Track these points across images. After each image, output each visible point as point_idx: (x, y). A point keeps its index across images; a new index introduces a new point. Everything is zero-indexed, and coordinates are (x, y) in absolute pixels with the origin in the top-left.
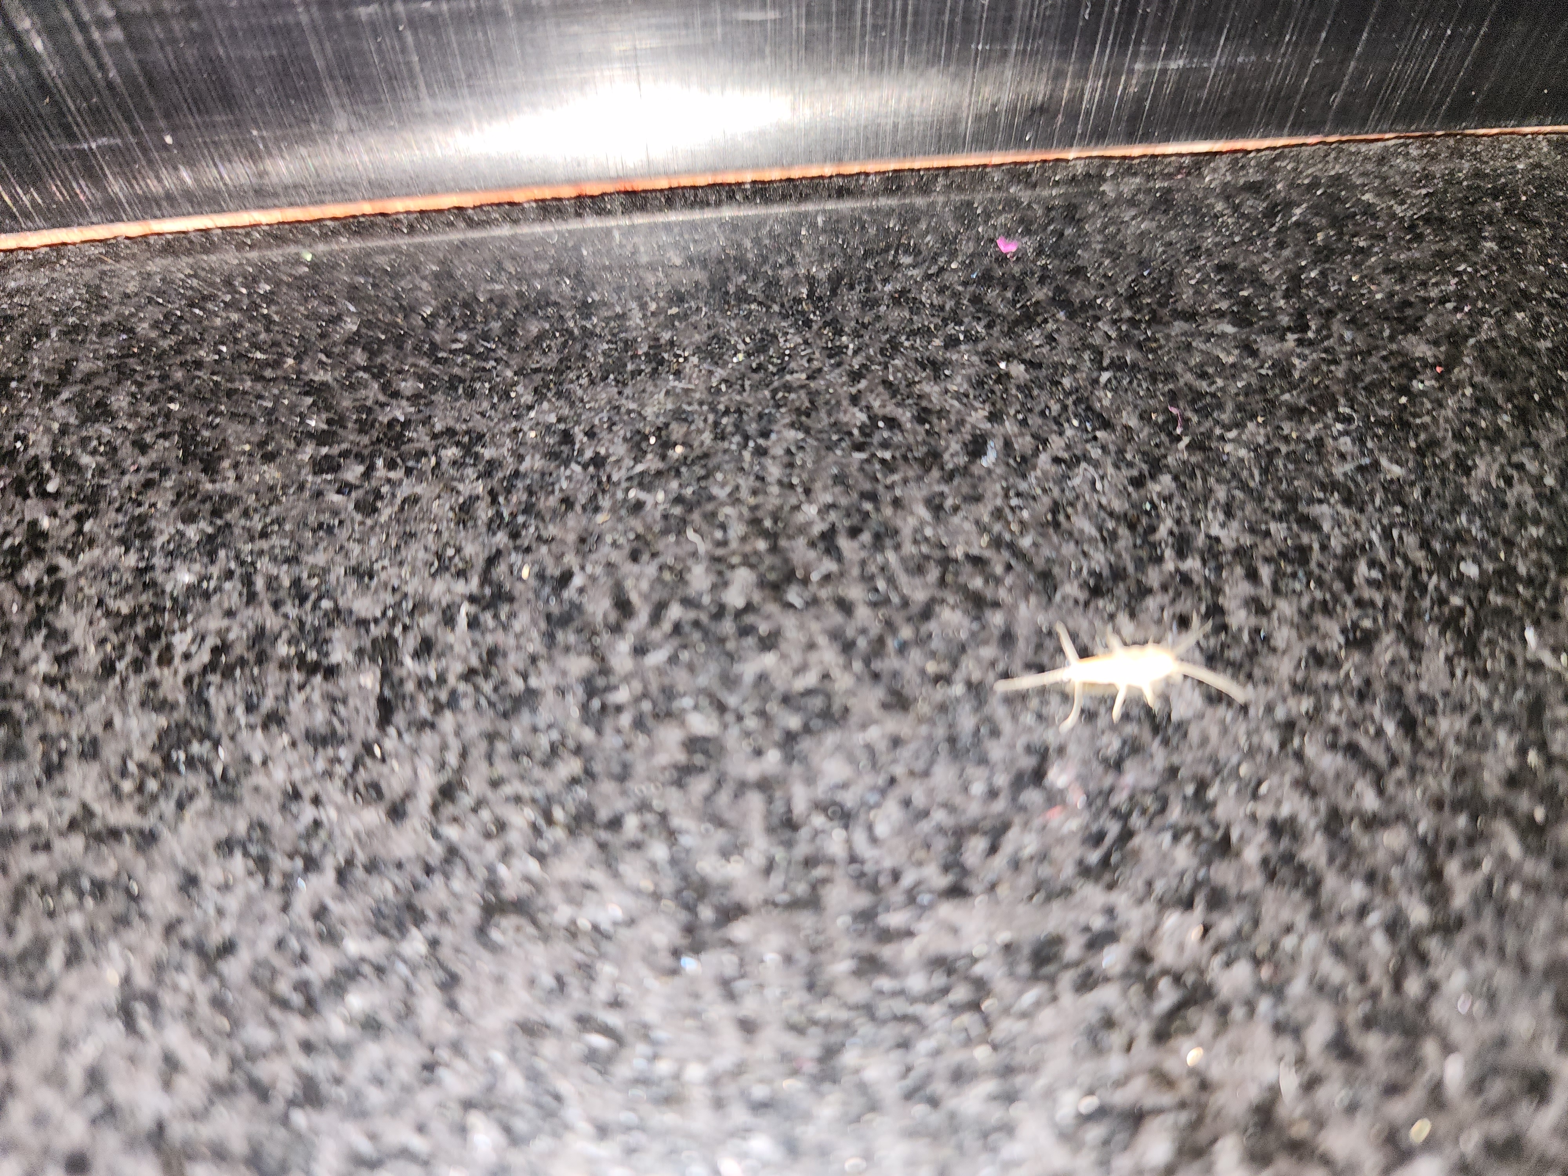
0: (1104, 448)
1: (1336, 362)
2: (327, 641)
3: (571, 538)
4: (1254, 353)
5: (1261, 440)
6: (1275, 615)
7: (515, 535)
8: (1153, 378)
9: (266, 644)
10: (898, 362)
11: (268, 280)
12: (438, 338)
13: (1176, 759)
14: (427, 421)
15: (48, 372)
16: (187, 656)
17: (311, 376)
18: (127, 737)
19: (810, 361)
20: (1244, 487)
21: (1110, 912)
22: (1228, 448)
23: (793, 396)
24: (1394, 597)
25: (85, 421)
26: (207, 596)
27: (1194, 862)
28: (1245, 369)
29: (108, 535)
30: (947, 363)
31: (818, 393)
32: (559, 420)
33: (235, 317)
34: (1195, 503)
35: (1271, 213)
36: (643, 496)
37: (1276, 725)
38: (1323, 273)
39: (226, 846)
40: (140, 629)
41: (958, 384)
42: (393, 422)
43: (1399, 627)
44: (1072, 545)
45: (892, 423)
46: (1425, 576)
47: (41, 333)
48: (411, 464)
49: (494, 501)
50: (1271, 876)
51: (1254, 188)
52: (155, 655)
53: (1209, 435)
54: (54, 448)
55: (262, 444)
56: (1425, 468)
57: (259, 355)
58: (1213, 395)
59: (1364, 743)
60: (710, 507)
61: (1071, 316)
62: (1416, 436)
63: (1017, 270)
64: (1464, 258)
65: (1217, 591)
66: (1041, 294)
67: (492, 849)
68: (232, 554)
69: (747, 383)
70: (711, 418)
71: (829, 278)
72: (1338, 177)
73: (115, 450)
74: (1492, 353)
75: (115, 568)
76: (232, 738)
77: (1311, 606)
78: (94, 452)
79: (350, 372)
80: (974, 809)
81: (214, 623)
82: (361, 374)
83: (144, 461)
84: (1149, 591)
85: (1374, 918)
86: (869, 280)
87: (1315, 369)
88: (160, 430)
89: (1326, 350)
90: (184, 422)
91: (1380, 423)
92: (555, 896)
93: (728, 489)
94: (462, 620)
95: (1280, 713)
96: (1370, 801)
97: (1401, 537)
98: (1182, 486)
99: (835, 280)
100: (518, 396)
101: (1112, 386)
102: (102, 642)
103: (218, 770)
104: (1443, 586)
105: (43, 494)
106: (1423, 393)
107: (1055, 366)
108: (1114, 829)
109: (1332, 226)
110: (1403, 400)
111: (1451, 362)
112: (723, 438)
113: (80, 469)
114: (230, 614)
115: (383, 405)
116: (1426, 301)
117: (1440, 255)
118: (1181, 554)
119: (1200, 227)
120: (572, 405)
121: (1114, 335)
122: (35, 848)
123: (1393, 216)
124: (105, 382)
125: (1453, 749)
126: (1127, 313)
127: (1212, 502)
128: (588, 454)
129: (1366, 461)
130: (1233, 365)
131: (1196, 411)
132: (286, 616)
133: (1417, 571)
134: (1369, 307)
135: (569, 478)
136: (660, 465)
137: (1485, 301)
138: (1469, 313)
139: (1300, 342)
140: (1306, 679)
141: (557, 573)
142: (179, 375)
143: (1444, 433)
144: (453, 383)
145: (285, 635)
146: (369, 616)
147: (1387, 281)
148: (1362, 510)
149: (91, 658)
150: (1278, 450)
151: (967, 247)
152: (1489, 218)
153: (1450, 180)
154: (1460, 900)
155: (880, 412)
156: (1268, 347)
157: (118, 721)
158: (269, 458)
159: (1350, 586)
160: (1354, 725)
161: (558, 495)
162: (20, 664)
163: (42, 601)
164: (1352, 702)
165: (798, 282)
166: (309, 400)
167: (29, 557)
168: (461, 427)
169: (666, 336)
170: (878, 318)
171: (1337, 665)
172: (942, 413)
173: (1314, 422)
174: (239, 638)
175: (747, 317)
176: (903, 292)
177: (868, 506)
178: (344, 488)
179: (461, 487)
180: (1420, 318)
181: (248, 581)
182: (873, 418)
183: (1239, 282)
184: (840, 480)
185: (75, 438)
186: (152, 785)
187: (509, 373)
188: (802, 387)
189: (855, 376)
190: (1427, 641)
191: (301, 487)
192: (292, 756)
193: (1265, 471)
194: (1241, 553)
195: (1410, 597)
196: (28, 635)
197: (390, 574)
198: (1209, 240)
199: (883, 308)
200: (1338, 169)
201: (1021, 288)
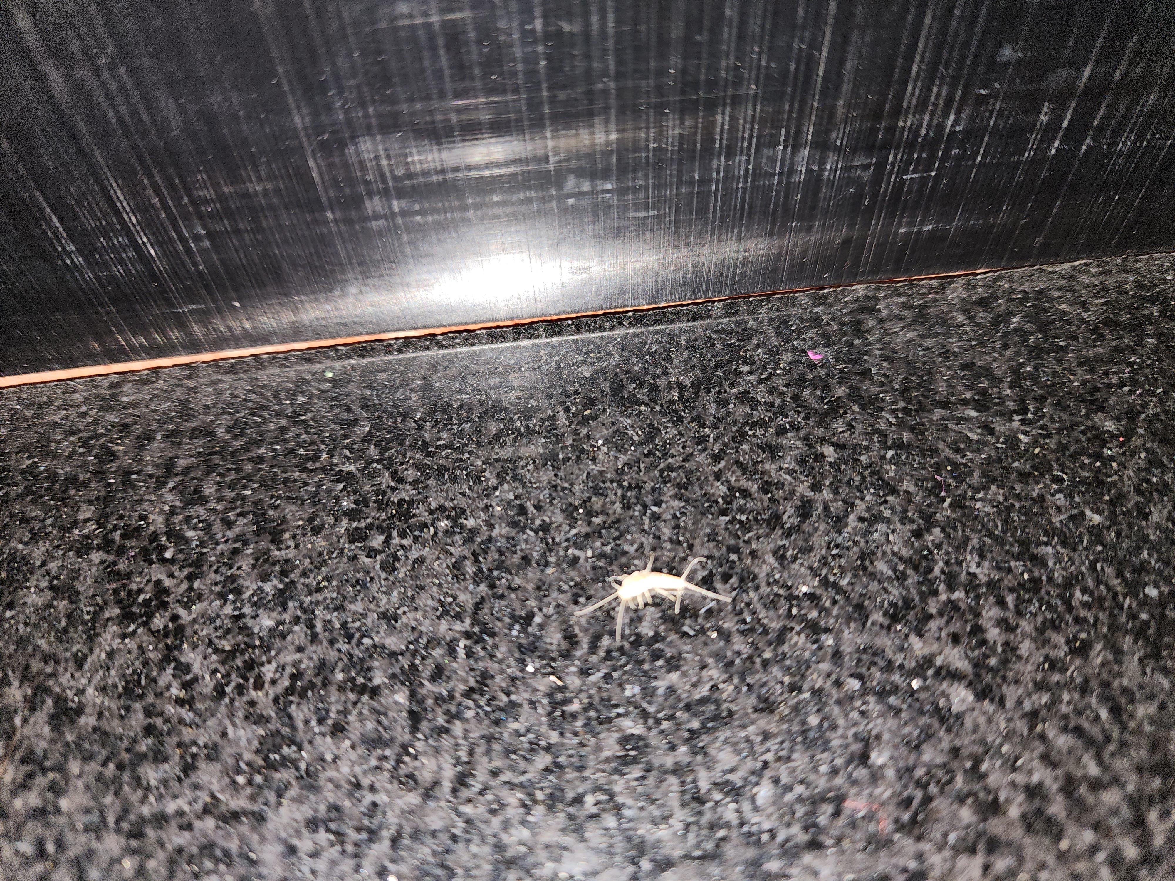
0: (892, 508)
1: (1049, 436)
2: (370, 669)
3: (530, 586)
4: (991, 432)
5: (1001, 498)
6: (1019, 631)
7: (492, 586)
8: (923, 453)
9: (327, 672)
10: (746, 447)
11: (303, 392)
12: (427, 437)
13: (957, 743)
14: (425, 500)
15: (157, 466)
16: (273, 682)
17: (340, 467)
18: (237, 742)
19: (684, 447)
20: (991, 534)
21: (920, 856)
22: (979, 505)
23: (674, 474)
24: (1102, 616)
25: (188, 503)
26: (283, 636)
27: (975, 819)
28: (986, 444)
29: (212, 591)
30: (780, 447)
31: (691, 472)
32: (517, 497)
33: (283, 422)
34: (957, 548)
35: (996, 321)
36: (577, 553)
37: (1025, 715)
38: (1036, 368)
39: (313, 824)
40: (239, 662)
41: (788, 462)
42: (401, 502)
43: (1105, 636)
44: (876, 583)
45: (745, 493)
46: (1121, 599)
47: (149, 436)
48: (417, 533)
49: (476, 560)
50: (1029, 828)
51: (982, 303)
52: (252, 680)
53: (964, 496)
54: (168, 525)
55: (311, 520)
56: (1116, 516)
57: (302, 452)
58: (965, 465)
59: (1086, 725)
60: (624, 560)
61: (863, 408)
62: (1109, 491)
63: (822, 372)
64: (1134, 352)
65: (978, 615)
66: (841, 391)
67: (496, 822)
68: (297, 604)
69: (642, 465)
70: (619, 492)
71: (692, 383)
72: (1041, 292)
73: (210, 525)
74: (1158, 425)
75: (218, 616)
76: (310, 743)
77: (1044, 623)
78: (195, 528)
79: (368, 464)
80: (822, 783)
81: (289, 657)
82: (375, 465)
83: (230, 534)
84: (930, 617)
85: (1101, 856)
86: (720, 385)
87: (1034, 443)
88: (239, 510)
89: (1042, 428)
90: (255, 503)
91: (1082, 482)
92: (542, 855)
93: (636, 546)
94: (461, 652)
95: (1027, 706)
96: (1093, 769)
97: (1102, 569)
98: (948, 536)
99: (697, 385)
100: (487, 480)
101: (896, 461)
102: (215, 671)
103: (303, 766)
104: (1134, 605)
105: (163, 561)
106: (1112, 458)
107: (855, 447)
108: (919, 794)
109: (1040, 331)
110: (1098, 464)
111: (1129, 433)
112: (629, 508)
113: (188, 541)
114: (300, 649)
115: (393, 489)
116: (1109, 386)
117: (1117, 350)
118: (951, 588)
119: (947, 335)
120: (524, 486)
121: (894, 421)
122: (181, 828)
123: (1082, 321)
124: (198, 474)
125: (1148, 728)
126: (902, 404)
127: (969, 548)
128: (538, 522)
129: (1075, 511)
130: (978, 441)
131: (954, 478)
132: (339, 650)
133: (1115, 595)
134: (1069, 393)
135: (526, 541)
136: (588, 529)
137: (1151, 385)
138: (1140, 395)
139: (1023, 422)
140: (1044, 680)
141: (523, 614)
142: (248, 467)
143: (1128, 486)
144: (441, 471)
145: (340, 665)
146: (398, 651)
147: (1080, 371)
148: (1074, 550)
149: (208, 685)
150: (1013, 506)
151: (788, 357)
152: (1150, 318)
153: (1120, 289)
154: (1158, 841)
155: (737, 485)
156: (1000, 427)
157: (230, 731)
158: (317, 531)
159: (1070, 608)
160: (1079, 713)
161: (520, 554)
162: (159, 690)
163: (169, 642)
164: (1076, 696)
165: (671, 388)
166: (341, 486)
167: (158, 609)
168: (449, 504)
169: (584, 431)
170: (728, 414)
171: (1064, 669)
172: (780, 485)
173: (1037, 483)
174: (308, 667)
175: (638, 415)
176: (746, 393)
177: (733, 557)
178: (372, 553)
179: (452, 550)
180: (1106, 400)
181: (311, 625)
182: (731, 489)
183: (978, 376)
184: (712, 537)
185: (181, 517)
186: (258, 779)
187: (479, 463)
188: (680, 467)
189: (717, 458)
190: (1126, 647)
191: (341, 551)
192: (353, 755)
193: (1005, 522)
194: (992, 585)
195: (1111, 615)
196: (162, 669)
197: (409, 618)
198: (954, 344)
199: (731, 406)
200: (1041, 286)
201: (827, 388)
